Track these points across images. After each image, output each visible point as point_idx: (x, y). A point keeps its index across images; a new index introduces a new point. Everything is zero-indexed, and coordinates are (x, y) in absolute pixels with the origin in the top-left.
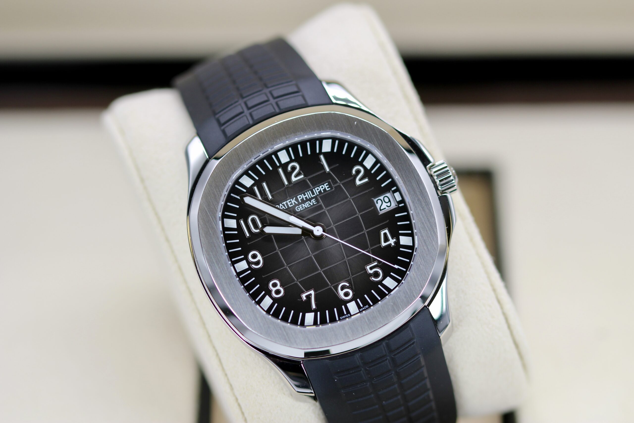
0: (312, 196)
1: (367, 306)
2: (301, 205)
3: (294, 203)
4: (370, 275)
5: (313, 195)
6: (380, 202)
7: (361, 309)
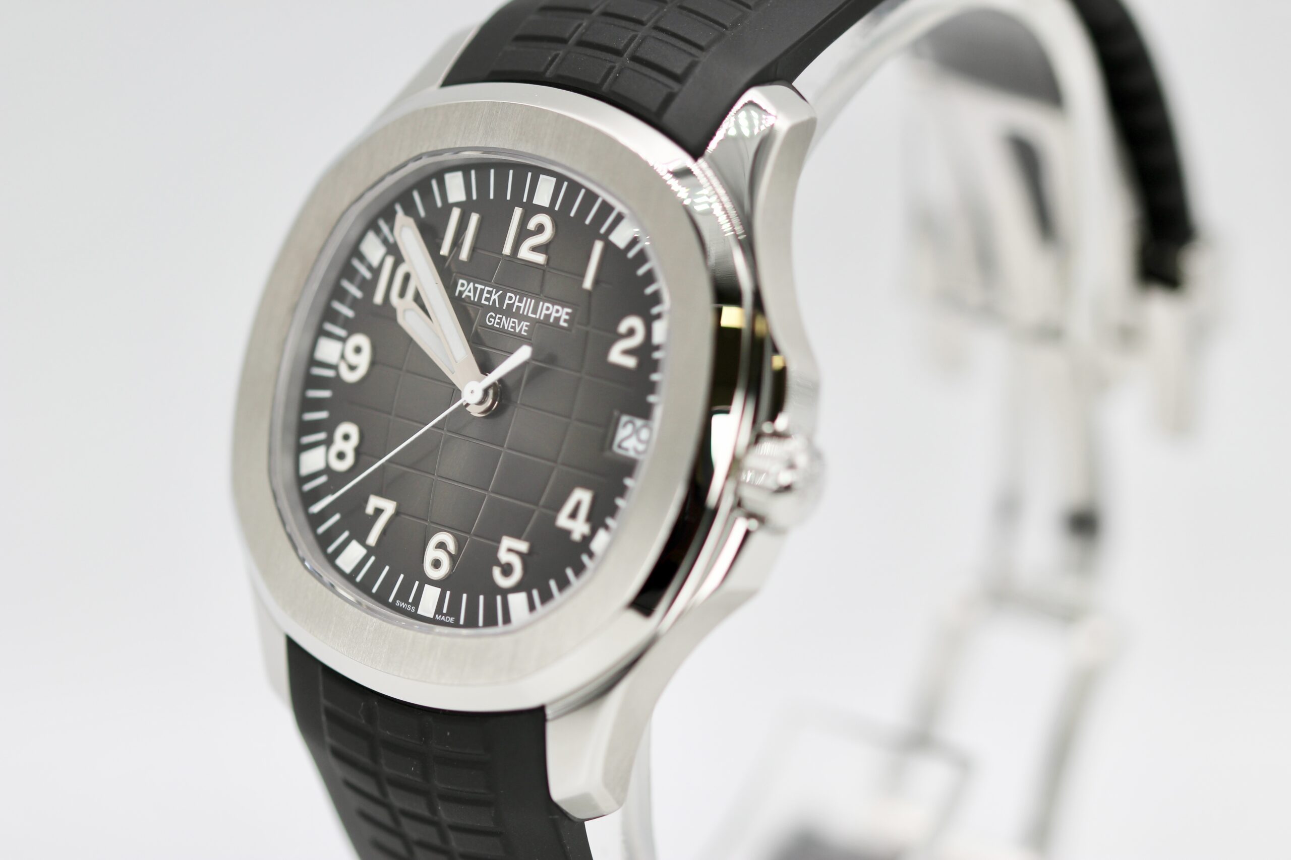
0: (530, 315)
1: (452, 618)
2: (501, 316)
3: (494, 300)
4: (498, 563)
5: (532, 313)
6: (629, 428)
7: (438, 616)
